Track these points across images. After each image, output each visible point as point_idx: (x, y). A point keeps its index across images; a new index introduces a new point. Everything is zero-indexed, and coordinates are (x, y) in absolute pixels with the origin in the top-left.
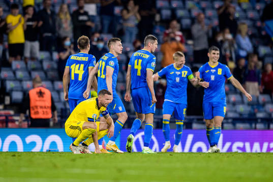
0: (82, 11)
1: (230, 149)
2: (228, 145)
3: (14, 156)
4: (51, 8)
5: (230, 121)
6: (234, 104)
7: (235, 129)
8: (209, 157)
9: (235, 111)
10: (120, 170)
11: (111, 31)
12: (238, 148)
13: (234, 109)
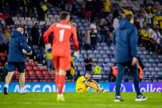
0: (93, 33)
1: (155, 91)
2: (155, 89)
3: (65, 94)
4: (80, 31)
5: (155, 79)
6: (157, 72)
7: (158, 82)
8: (146, 94)
9: (158, 75)
10: (109, 100)
11: (106, 41)
12: (159, 90)
13: (157, 74)
